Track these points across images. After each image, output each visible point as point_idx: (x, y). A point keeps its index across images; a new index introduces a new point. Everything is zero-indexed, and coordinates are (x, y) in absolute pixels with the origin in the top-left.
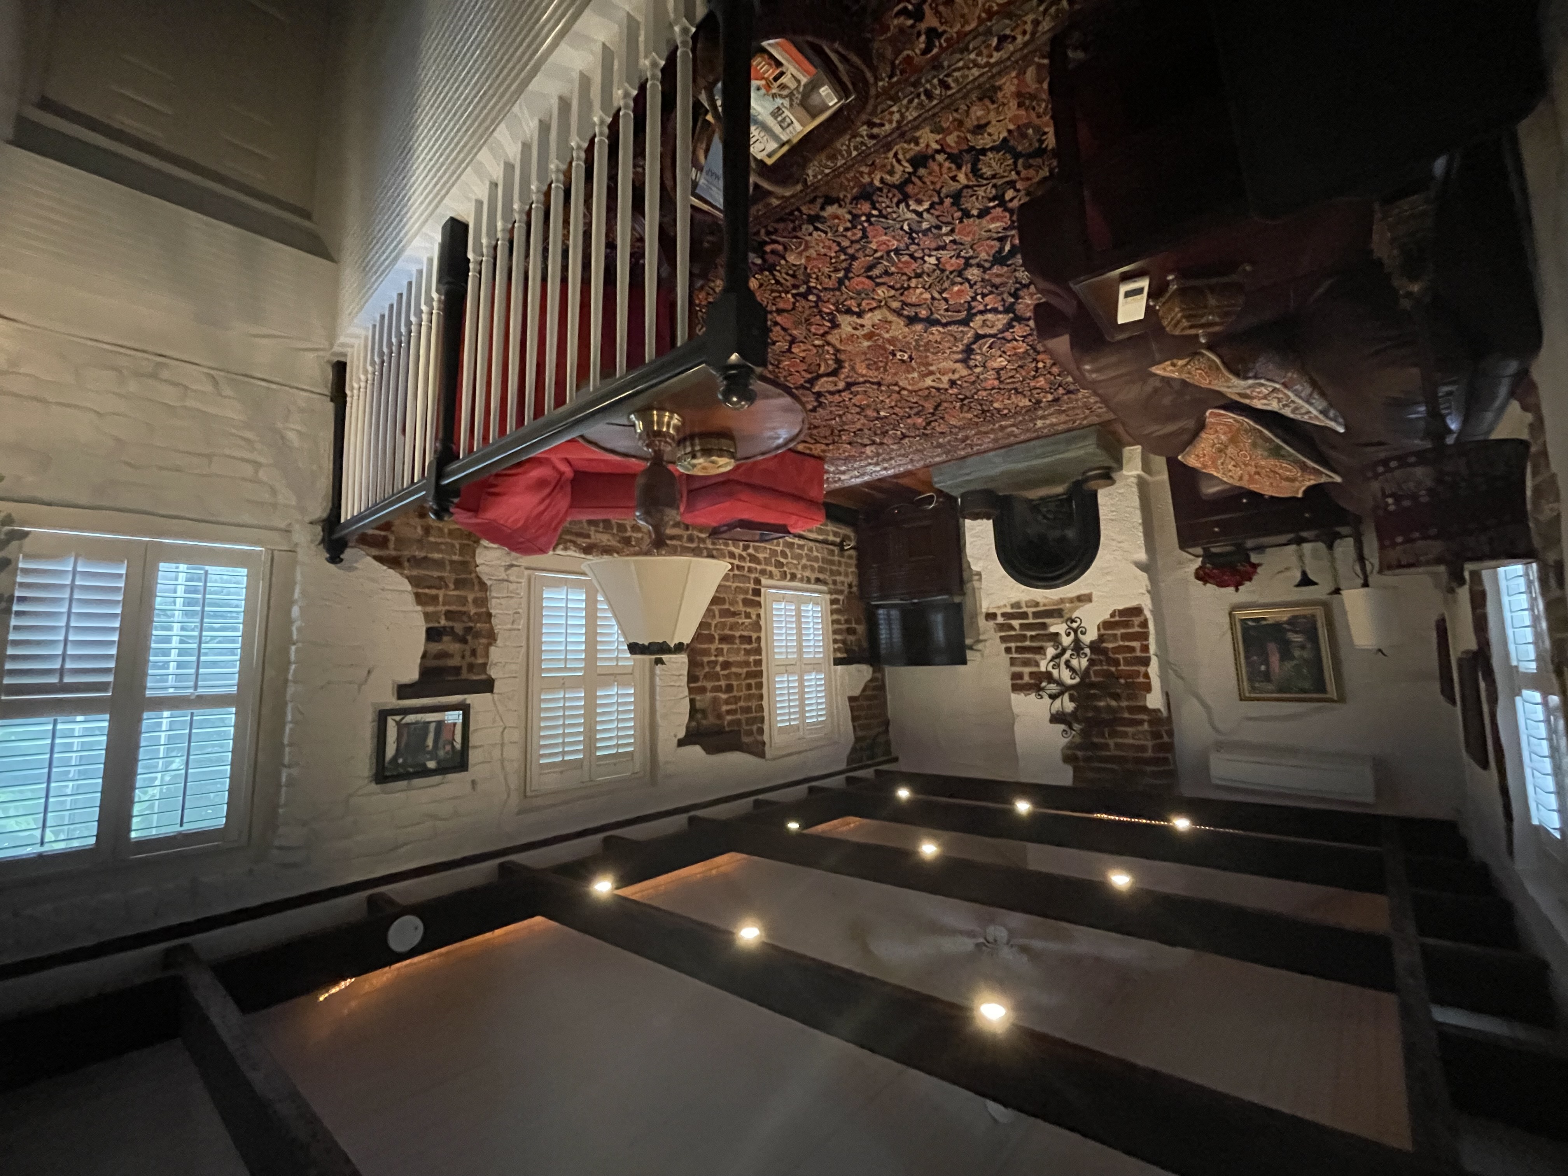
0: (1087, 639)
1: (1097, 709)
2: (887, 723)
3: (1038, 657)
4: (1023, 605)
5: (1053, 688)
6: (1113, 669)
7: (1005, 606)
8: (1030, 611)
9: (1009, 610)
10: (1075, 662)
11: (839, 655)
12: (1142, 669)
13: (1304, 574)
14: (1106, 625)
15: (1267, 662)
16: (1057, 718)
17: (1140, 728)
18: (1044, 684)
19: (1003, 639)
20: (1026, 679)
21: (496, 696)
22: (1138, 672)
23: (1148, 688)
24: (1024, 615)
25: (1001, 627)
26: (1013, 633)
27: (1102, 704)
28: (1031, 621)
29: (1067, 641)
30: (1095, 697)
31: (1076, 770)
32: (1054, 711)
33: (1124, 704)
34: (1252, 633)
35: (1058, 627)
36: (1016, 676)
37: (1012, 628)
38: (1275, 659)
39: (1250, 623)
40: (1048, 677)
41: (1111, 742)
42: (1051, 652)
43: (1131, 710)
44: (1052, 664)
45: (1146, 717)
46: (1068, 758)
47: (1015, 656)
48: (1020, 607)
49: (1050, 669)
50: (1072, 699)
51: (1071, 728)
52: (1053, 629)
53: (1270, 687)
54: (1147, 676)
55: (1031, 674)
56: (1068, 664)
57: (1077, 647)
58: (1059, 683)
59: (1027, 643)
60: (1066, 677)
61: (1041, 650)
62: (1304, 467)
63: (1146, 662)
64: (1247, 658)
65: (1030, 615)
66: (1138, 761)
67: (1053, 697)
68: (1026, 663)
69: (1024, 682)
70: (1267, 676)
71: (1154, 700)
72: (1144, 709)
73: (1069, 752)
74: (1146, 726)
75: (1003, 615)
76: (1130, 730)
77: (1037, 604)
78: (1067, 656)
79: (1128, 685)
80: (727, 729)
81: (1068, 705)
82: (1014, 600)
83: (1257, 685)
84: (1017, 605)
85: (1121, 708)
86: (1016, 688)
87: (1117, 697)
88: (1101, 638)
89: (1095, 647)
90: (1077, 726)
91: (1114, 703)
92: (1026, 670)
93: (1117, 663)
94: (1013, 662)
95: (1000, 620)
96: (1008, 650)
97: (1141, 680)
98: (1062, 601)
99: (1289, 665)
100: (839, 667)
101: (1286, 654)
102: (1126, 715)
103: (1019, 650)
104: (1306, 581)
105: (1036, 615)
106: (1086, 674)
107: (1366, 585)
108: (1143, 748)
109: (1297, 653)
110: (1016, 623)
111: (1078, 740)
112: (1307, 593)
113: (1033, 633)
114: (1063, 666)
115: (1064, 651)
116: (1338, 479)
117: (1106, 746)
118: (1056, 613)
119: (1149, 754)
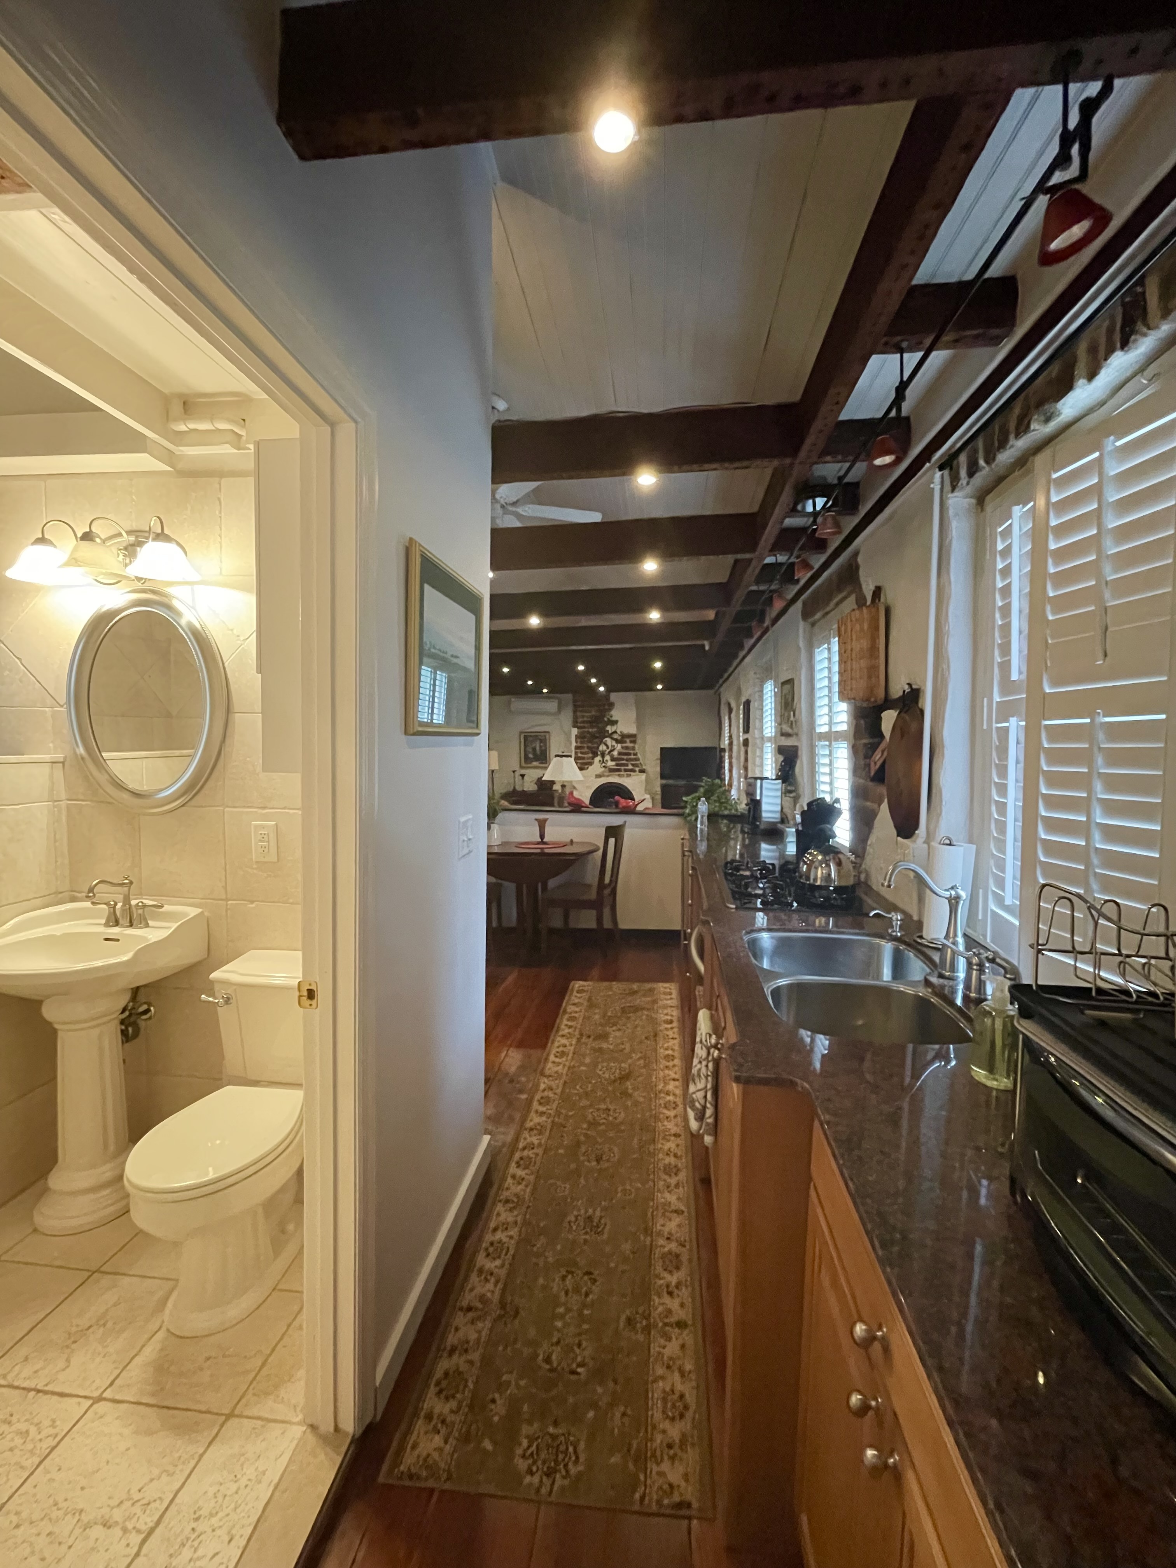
0: (599, 758)
1: (597, 727)
3: (622, 751)
4: (625, 776)
5: (615, 736)
6: (589, 745)
7: (634, 776)
8: (623, 773)
9: (633, 774)
10: (605, 748)
11: (723, 753)
12: (578, 745)
14: (591, 764)
15: (541, 747)
16: (615, 723)
17: (582, 720)
18: (620, 738)
19: (638, 759)
20: (628, 740)
22: (579, 743)
23: (577, 737)
24: (626, 770)
25: (636, 765)
26: (632, 762)
27: (595, 730)
28: (623, 768)
29: (607, 758)
30: (598, 732)
31: (610, 700)
32: (616, 725)
33: (587, 730)
34: (543, 758)
35: (611, 764)
36: (634, 742)
37: (633, 765)
38: (538, 748)
39: (542, 764)
40: (617, 741)
41: (593, 713)
42: (615, 753)
43: (584, 727)
44: (615, 747)
45: (579, 725)
47: (633, 752)
48: (627, 774)
49: (616, 745)
50: (608, 731)
51: (609, 718)
52: (614, 763)
53: (541, 737)
54: (576, 742)
55: (625, 742)
56: (608, 748)
58: (612, 739)
59: (625, 757)
60: (608, 741)
61: (620, 754)
63: (577, 748)
64: (546, 748)
65: (623, 770)
66: (583, 706)
67: (615, 732)
68: (627, 748)
69: (630, 739)
71: (575, 731)
72: (579, 728)
73: (611, 708)
74: (579, 721)
76: (585, 719)
77: (619, 775)
78: (608, 751)
79: (584, 737)
81: (610, 729)
82: (630, 778)
83: (544, 738)
84: (629, 776)
85: (589, 728)
86: (634, 736)
88: (593, 758)
89: (595, 754)
90: (607, 719)
91: (591, 730)
92: (628, 744)
93: (588, 747)
95: (637, 769)
96: (635, 754)
97: (579, 740)
98: (608, 776)
99: (534, 745)
101: (534, 749)
102: (585, 725)
103: (630, 754)
105: (619, 770)
106: (601, 742)
109: (531, 750)
110: (630, 767)
111: (607, 713)
113: (622, 762)
114: (610, 746)
117: (596, 711)
118: (612, 770)
119: (580, 710)
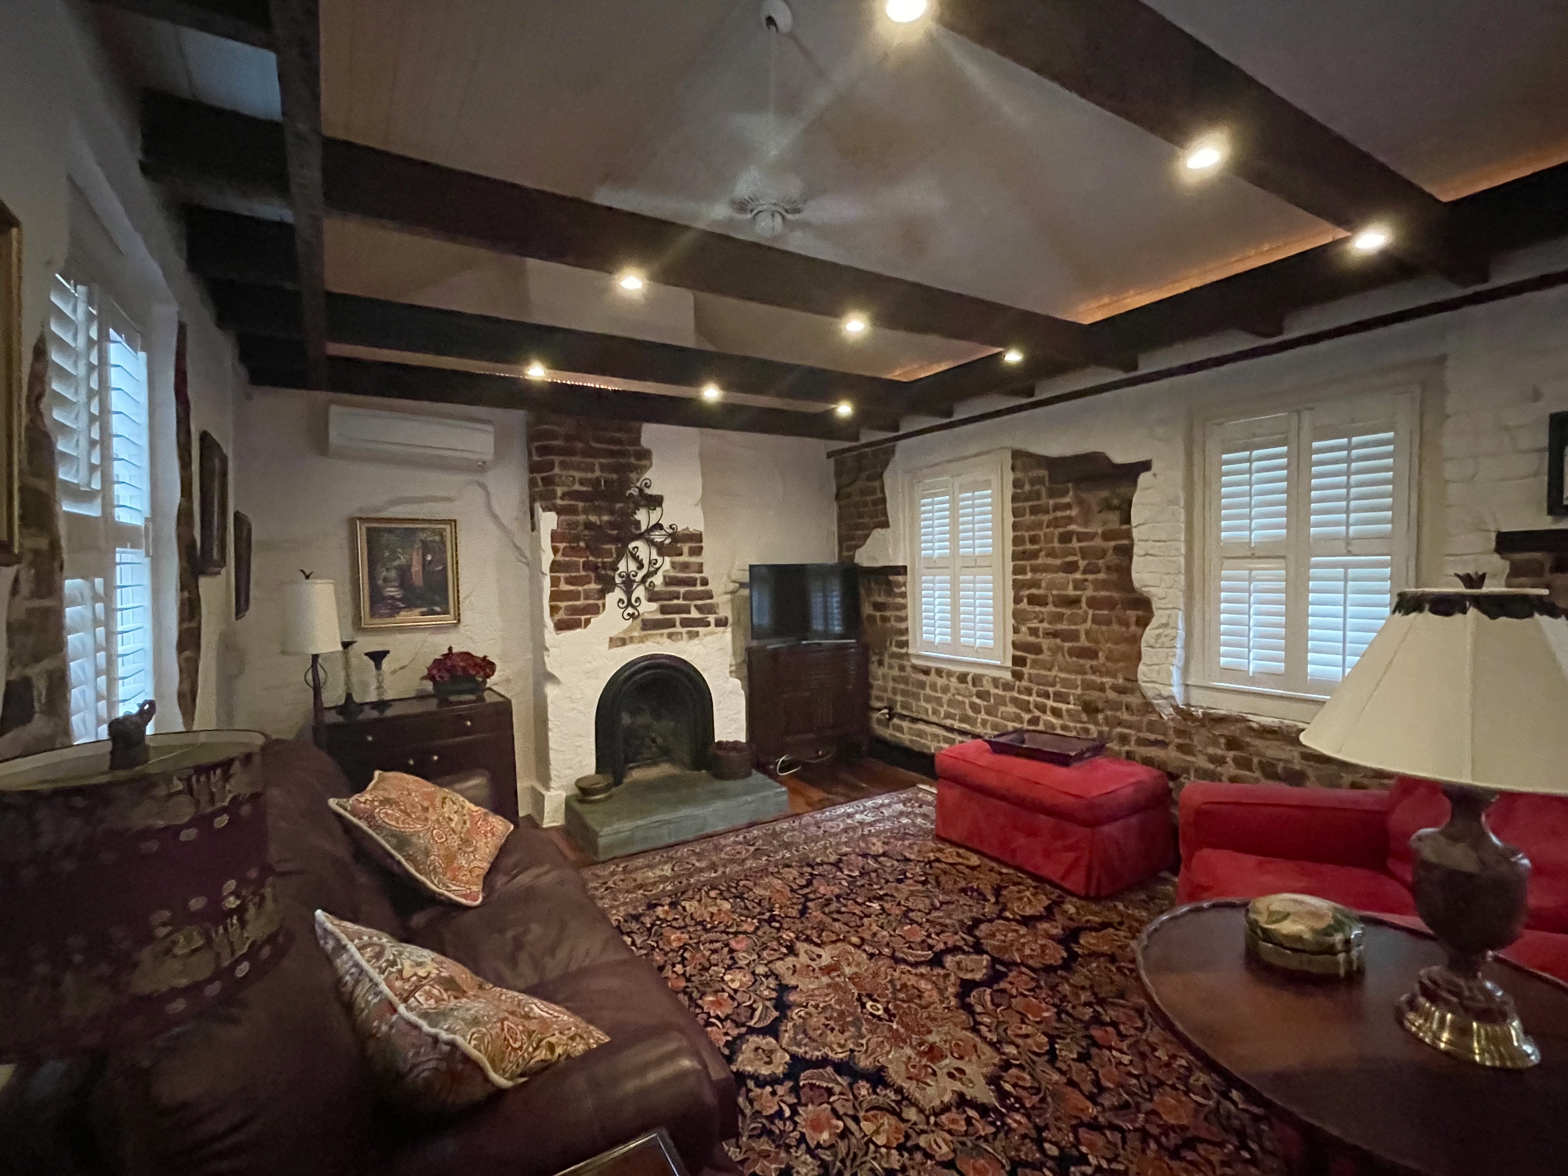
0: (618, 594)
1: (612, 512)
2: (838, 497)
3: (672, 573)
4: (685, 636)
5: (658, 537)
6: (591, 558)
7: (705, 635)
8: (678, 629)
9: (701, 630)
10: (633, 566)
11: (900, 578)
12: (559, 558)
13: (378, 666)
14: (596, 610)
15: (425, 564)
16: (655, 502)
17: (565, 489)
18: (668, 541)
19: (709, 595)
20: (686, 548)
21: (1493, 528)
22: (563, 555)
23: (555, 537)
24: (685, 623)
25: (711, 609)
26: (699, 602)
27: (606, 518)
28: (677, 617)
29: (639, 592)
30: (612, 525)
31: (637, 440)
32: (658, 509)
33: (582, 518)
34: (437, 598)
35: (649, 609)
36: (697, 551)
37: (699, 609)
38: (416, 568)
39: (438, 609)
40: (662, 550)
41: (598, 473)
42: (658, 580)
43: (574, 511)
44: (657, 566)
45: (559, 502)
46: (645, 455)
47: (698, 575)
48: (689, 633)
49: (660, 560)
50: (638, 523)
51: (641, 490)
52: (654, 606)
53: (423, 536)
54: (555, 550)
55: (680, 554)
56: (640, 566)
57: (628, 584)
58: (651, 543)
59: (682, 590)
60: (642, 549)
61: (669, 581)
62: (370, 818)
63: (555, 566)
64: (445, 569)
65: (678, 623)
66: (570, 452)
67: (658, 526)
68: (685, 566)
69: (689, 545)
70: (426, 548)
71: (548, 521)
72: (560, 511)
73: (643, 462)
74: (559, 491)
75: (708, 624)
76: (577, 487)
77: (670, 636)
78: (641, 574)
79: (577, 539)
80: (1070, 485)
81: (643, 517)
82: (696, 641)
83: (437, 538)
84: (693, 635)
85: (585, 512)
86: (697, 537)
87: (588, 525)
88: (602, 594)
89: (608, 585)
90: (634, 491)
91: (593, 518)
92: (685, 558)
93: (587, 566)
94: (700, 568)
95: (711, 618)
96: (705, 582)
97: (562, 546)
98: (642, 640)
99: (403, 560)
100: (900, 564)
101: (404, 573)
102: (580, 505)
103: (692, 582)
104: (378, 657)
105: (671, 624)
106: (623, 553)
107: (315, 657)
108: (564, 465)
109: (393, 574)
110: (695, 614)
111: (633, 476)
112: (374, 644)
113: (675, 602)
114: (646, 562)
115: (643, 580)
116: (332, 802)
117: (603, 468)
118: (649, 625)
119: (557, 459)
